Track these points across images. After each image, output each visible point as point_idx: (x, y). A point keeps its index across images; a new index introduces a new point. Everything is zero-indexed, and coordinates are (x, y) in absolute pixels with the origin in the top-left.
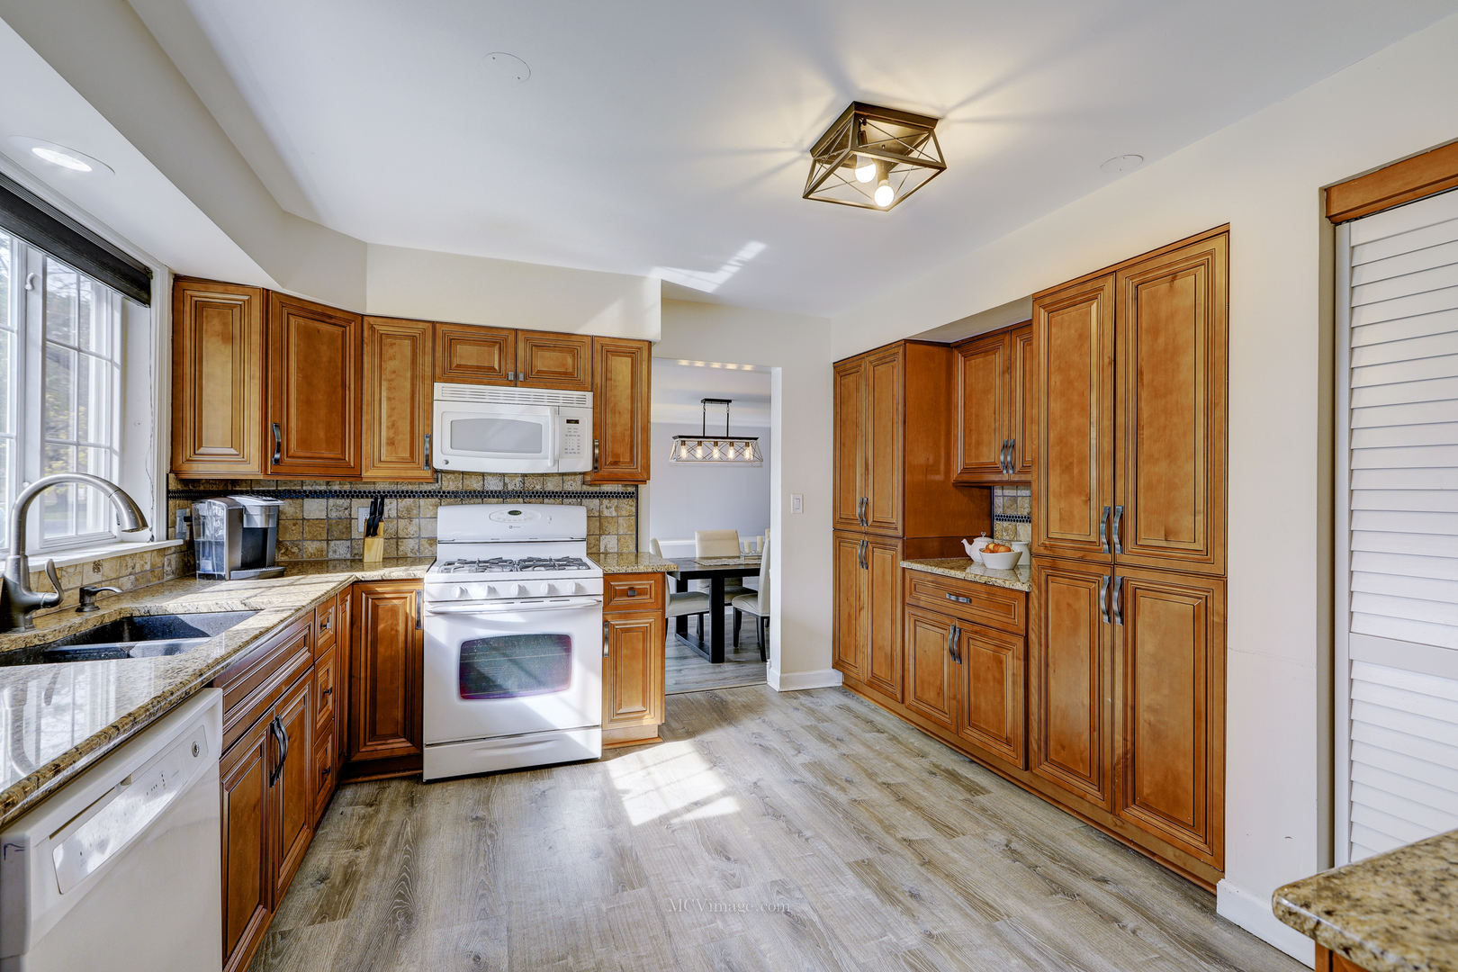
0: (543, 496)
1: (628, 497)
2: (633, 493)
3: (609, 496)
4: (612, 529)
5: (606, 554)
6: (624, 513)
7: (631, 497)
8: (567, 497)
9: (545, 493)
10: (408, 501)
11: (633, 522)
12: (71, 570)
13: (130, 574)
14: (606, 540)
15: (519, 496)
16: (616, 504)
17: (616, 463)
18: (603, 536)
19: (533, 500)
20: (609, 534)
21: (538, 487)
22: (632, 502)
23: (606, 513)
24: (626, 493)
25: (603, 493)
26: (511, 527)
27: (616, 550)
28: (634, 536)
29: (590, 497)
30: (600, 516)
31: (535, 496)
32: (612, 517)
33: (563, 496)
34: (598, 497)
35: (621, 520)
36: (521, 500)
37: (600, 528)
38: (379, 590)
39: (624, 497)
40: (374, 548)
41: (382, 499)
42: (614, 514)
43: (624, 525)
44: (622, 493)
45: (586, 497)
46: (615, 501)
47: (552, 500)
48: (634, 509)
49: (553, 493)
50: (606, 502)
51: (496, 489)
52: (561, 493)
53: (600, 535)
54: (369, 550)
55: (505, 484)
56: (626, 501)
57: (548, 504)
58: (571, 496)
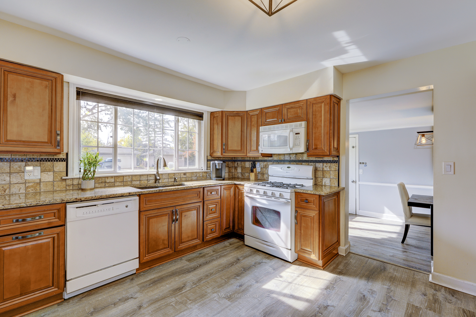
0: (302, 162)
1: (335, 162)
2: (337, 161)
3: (327, 162)
4: (327, 175)
5: (325, 186)
6: (333, 169)
7: (336, 162)
8: (310, 162)
9: (303, 161)
10: (265, 163)
11: (337, 174)
12: (177, 174)
13: (195, 177)
14: (325, 180)
15: (295, 162)
16: (329, 165)
17: (316, 149)
18: (324, 178)
19: (299, 163)
20: (326, 178)
21: (301, 159)
22: (337, 165)
23: (325, 169)
24: (334, 161)
25: (324, 161)
26: (287, 172)
27: (329, 185)
28: (337, 179)
29: (319, 162)
30: (323, 170)
31: (300, 162)
32: (328, 171)
33: (309, 162)
34: (322, 162)
35: (331, 172)
36: (295, 163)
37: (323, 175)
38: (239, 187)
39: (333, 162)
40: (252, 176)
41: (255, 162)
42: (329, 169)
43: (334, 175)
44: (332, 161)
45: (318, 162)
46: (329, 164)
47: (305, 164)
48: (337, 168)
49: (306, 161)
50: (325, 164)
51: (288, 159)
52: (308, 161)
53: (323, 178)
54: (251, 176)
55: (290, 158)
56: (334, 164)
57: (304, 165)
58: (312, 162)
